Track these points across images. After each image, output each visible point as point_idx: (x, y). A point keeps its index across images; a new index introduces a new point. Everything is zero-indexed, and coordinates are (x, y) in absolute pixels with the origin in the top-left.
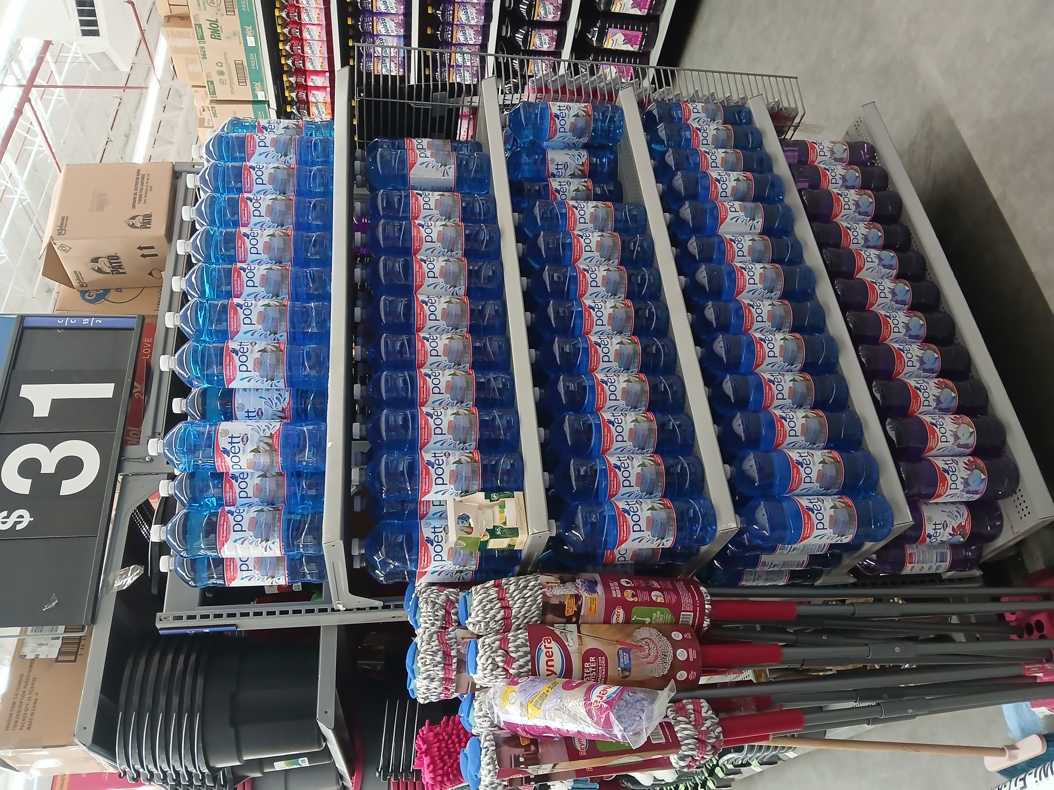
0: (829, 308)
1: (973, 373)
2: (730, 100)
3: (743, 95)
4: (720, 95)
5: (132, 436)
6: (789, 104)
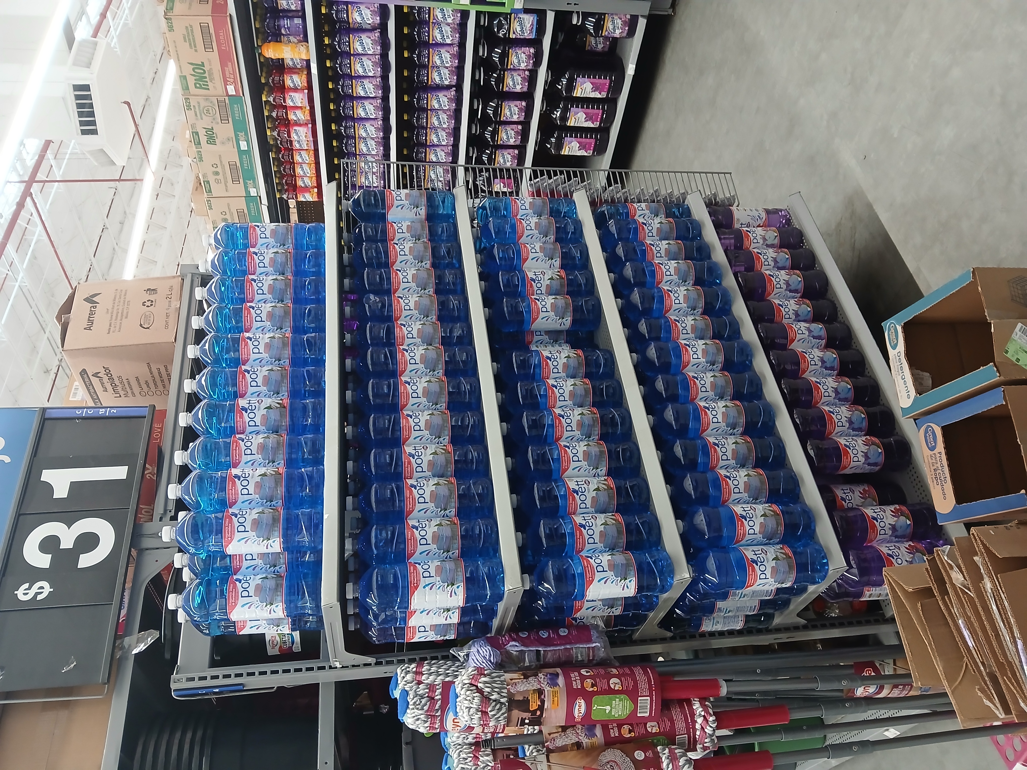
0: (765, 377)
1: (897, 430)
2: (672, 195)
3: (683, 191)
4: (663, 192)
5: (145, 513)
6: (725, 195)
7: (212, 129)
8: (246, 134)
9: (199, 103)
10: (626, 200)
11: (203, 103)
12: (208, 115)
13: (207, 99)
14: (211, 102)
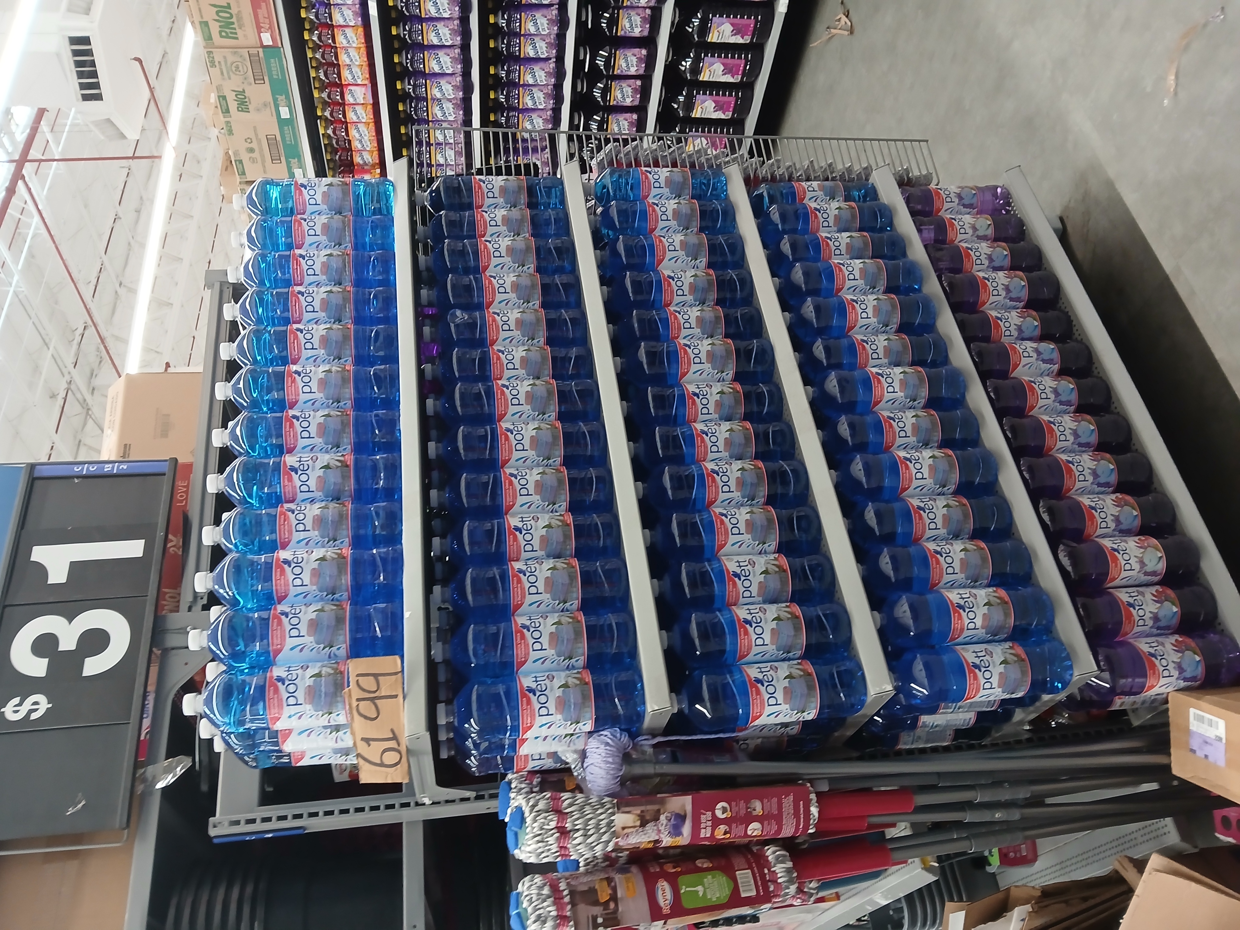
0: (983, 417)
1: (1156, 485)
2: (851, 170)
3: (866, 165)
4: (840, 167)
5: (169, 599)
6: (920, 172)
7: (244, 91)
8: (287, 98)
9: (225, 57)
10: (790, 179)
11: (231, 58)
12: (238, 73)
13: (235, 53)
14: (241, 56)
